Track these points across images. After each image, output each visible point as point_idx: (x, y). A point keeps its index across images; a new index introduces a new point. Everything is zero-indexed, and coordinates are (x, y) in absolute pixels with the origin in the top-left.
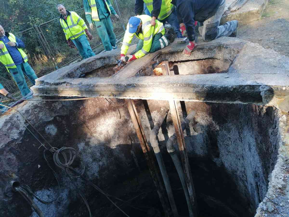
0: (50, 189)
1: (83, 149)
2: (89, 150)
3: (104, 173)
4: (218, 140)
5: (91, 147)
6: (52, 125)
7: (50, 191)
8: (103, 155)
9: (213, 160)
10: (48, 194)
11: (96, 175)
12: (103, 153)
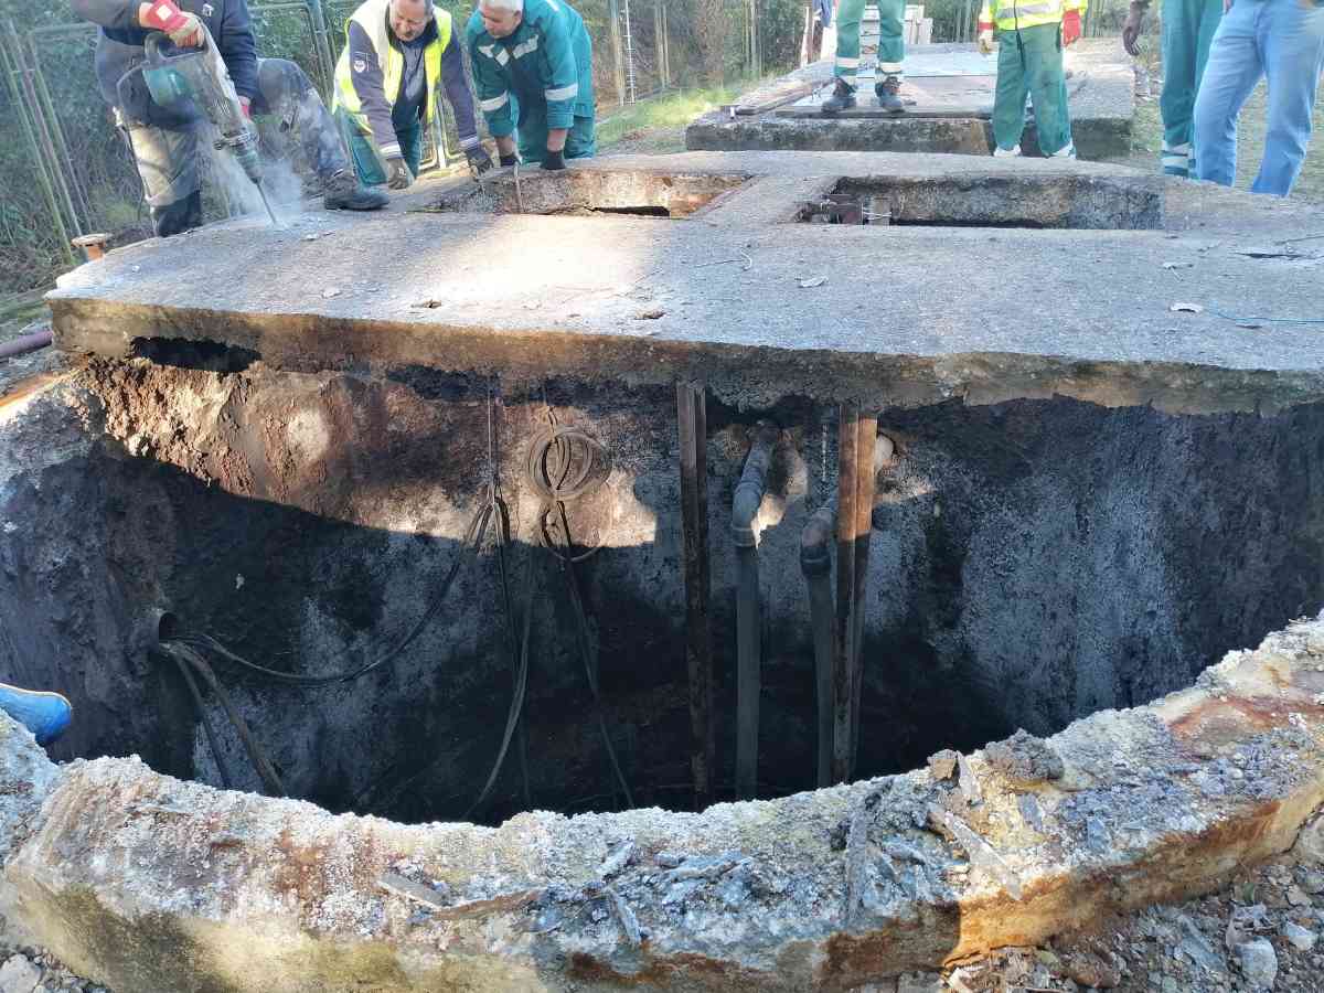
0: (259, 696)
1: (405, 553)
2: (425, 560)
3: (459, 679)
4: (971, 553)
5: (433, 550)
6: (314, 412)
7: (257, 703)
8: (473, 593)
9: (929, 641)
10: (248, 717)
11: (427, 682)
12: (475, 585)
